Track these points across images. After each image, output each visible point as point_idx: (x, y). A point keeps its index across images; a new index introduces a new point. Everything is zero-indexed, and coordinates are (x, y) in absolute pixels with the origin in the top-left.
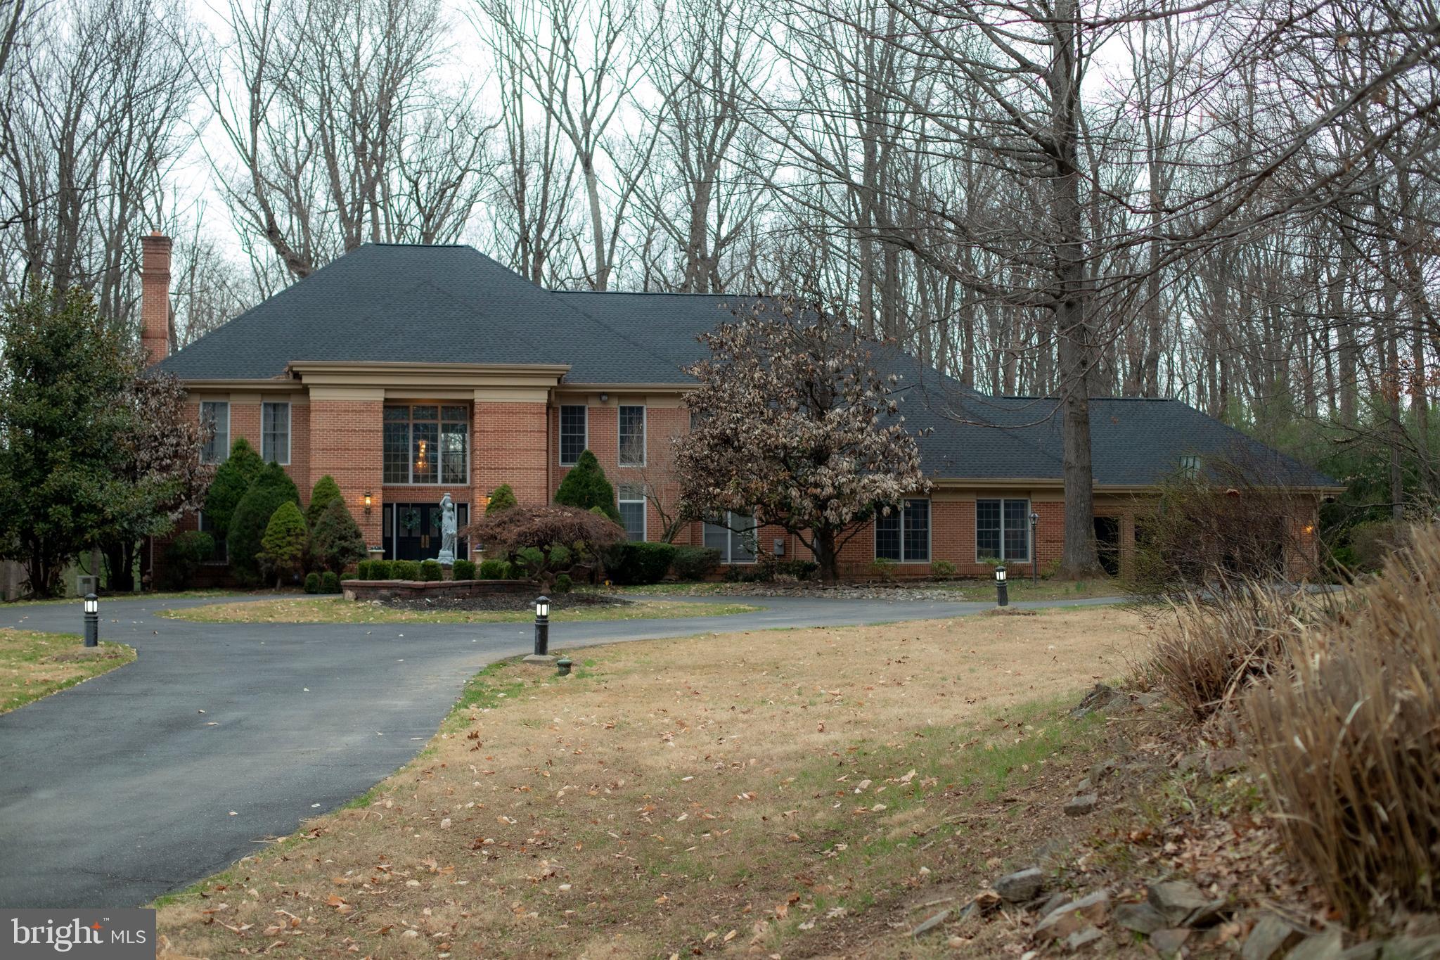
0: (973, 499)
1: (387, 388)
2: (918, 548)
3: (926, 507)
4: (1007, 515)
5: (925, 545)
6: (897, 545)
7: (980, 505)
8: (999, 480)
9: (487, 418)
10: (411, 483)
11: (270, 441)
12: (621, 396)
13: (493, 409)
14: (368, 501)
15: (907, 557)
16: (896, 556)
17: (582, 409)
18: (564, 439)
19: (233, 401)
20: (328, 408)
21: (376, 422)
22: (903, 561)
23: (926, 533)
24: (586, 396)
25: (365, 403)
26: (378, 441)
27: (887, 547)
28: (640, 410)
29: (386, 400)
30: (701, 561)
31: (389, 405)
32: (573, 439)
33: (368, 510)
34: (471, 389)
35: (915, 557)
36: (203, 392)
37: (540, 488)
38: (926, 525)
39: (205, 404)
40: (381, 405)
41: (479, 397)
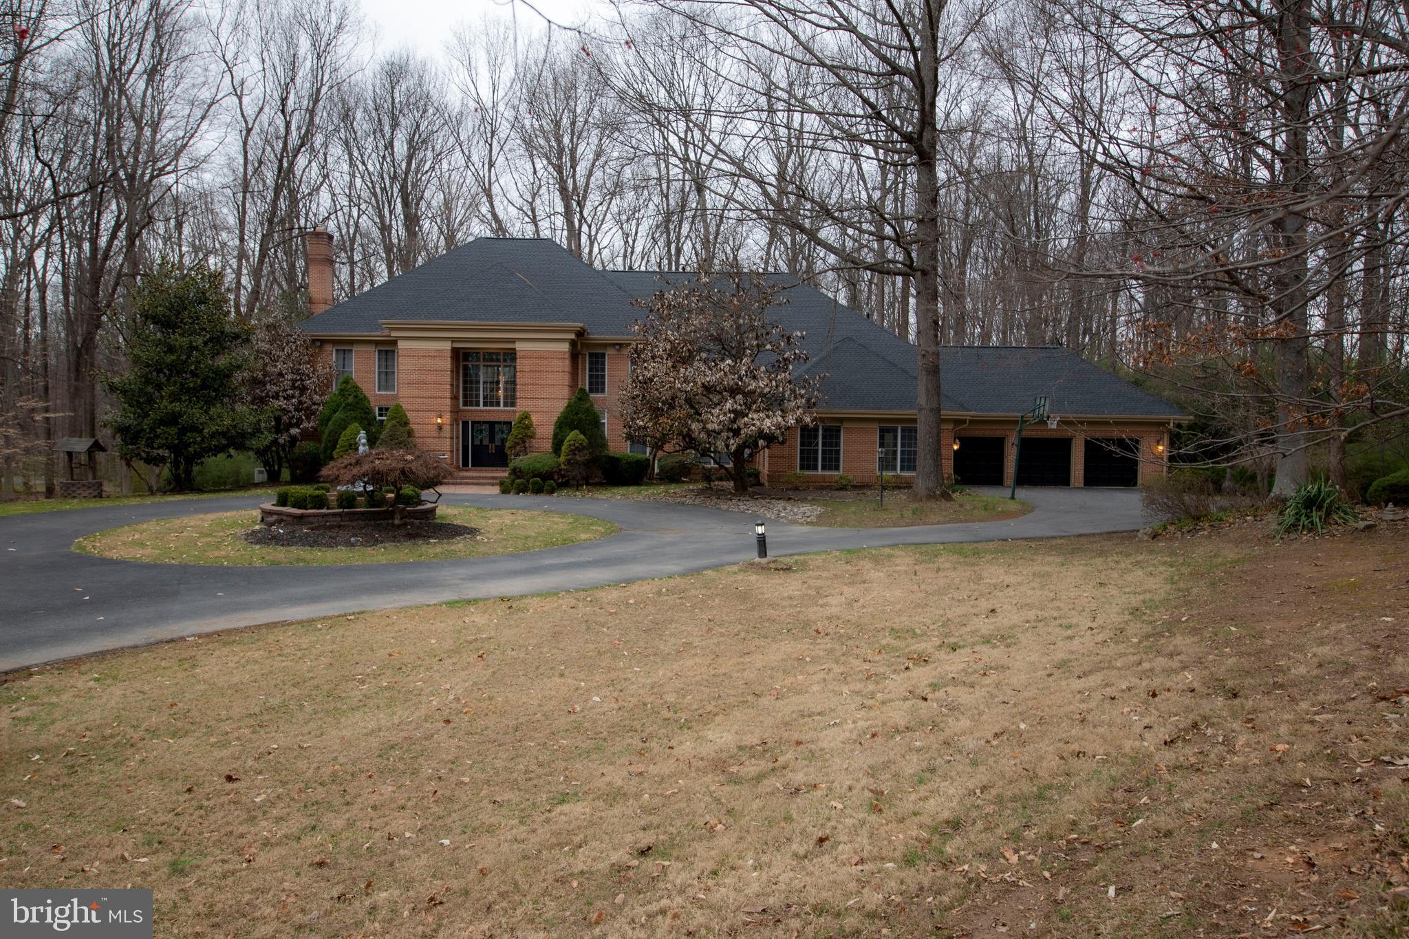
0: (876, 426)
1: (453, 340)
2: (832, 462)
3: (839, 431)
4: (902, 438)
5: (838, 460)
6: (816, 459)
7: (882, 431)
8: (895, 411)
9: (525, 362)
10: (481, 407)
11: (383, 376)
13: (530, 355)
14: (439, 421)
15: (824, 468)
16: (815, 468)
17: (603, 355)
18: (591, 376)
19: (356, 348)
20: (411, 354)
21: (446, 364)
22: (820, 472)
23: (838, 452)
24: (605, 346)
25: (436, 350)
26: (447, 377)
27: (808, 462)
29: (453, 348)
30: (673, 468)
31: (455, 352)
32: (597, 376)
33: (440, 427)
34: (513, 341)
35: (830, 469)
36: (335, 342)
38: (838, 444)
39: (337, 351)
40: (449, 353)
41: (519, 346)
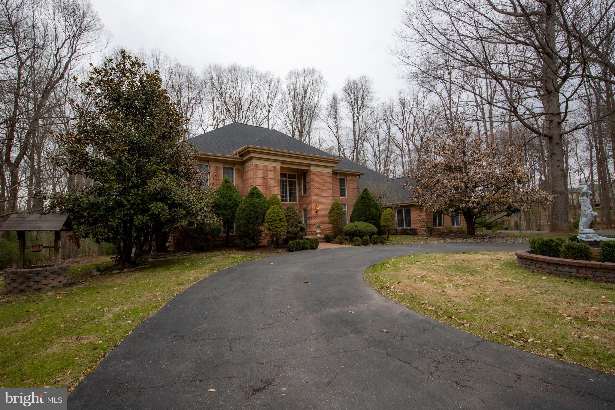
1: (282, 162)
5: (442, 223)
9: (314, 177)
12: (341, 174)
13: (316, 174)
15: (439, 226)
19: (211, 165)
21: (277, 175)
25: (274, 167)
26: (279, 183)
28: (344, 179)
29: (281, 167)
31: (282, 169)
34: (309, 165)
37: (331, 203)
39: (197, 165)
40: (279, 169)
41: (312, 169)
